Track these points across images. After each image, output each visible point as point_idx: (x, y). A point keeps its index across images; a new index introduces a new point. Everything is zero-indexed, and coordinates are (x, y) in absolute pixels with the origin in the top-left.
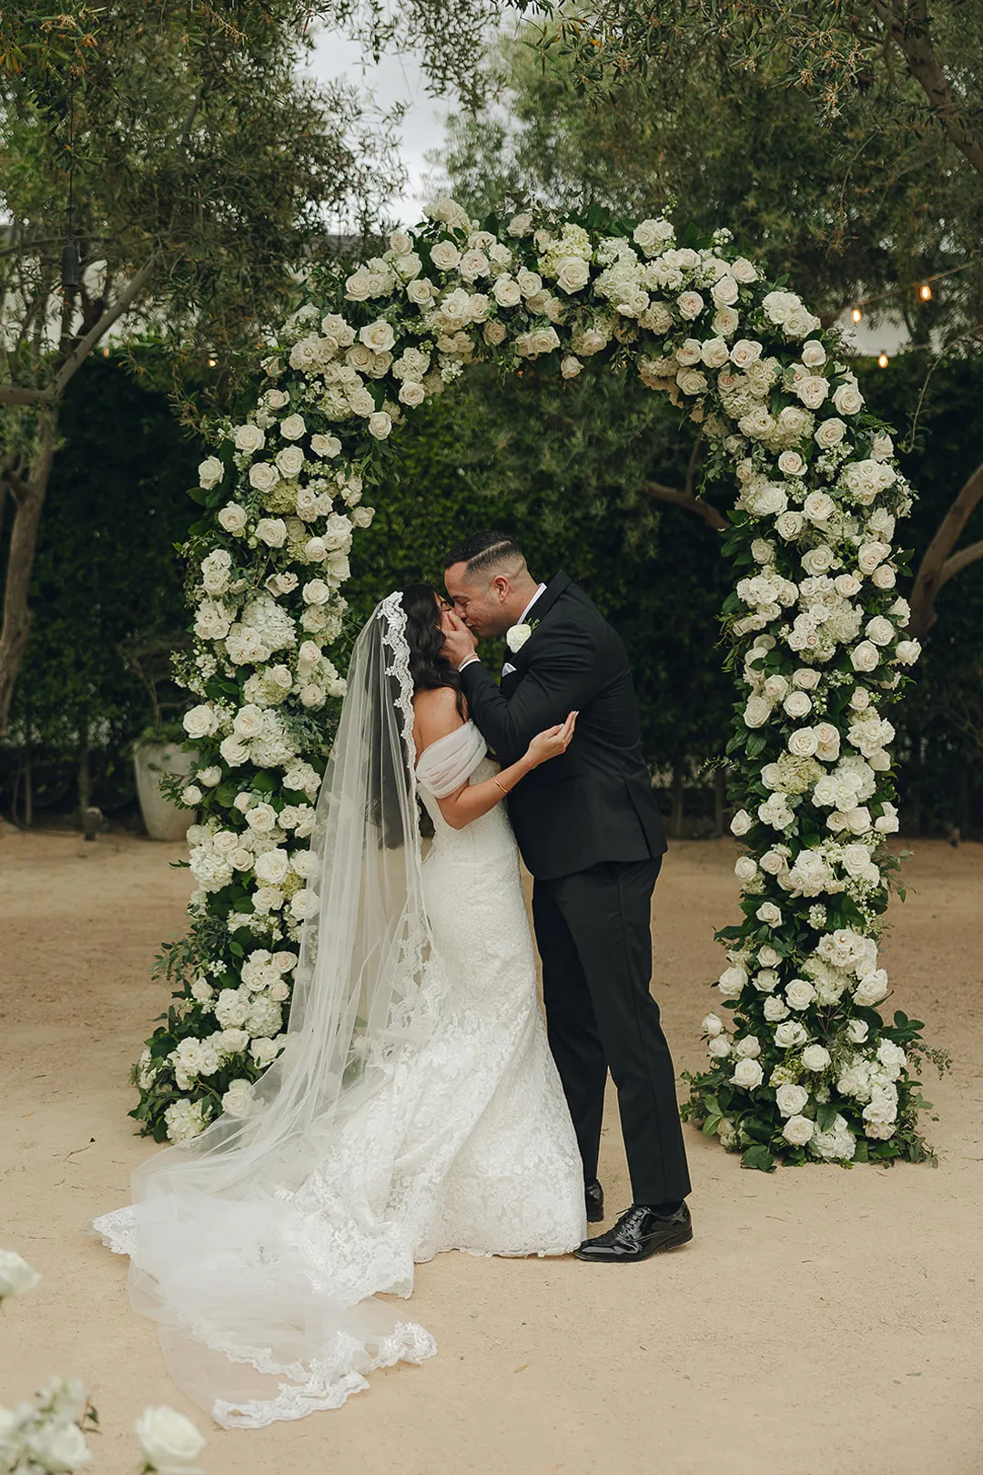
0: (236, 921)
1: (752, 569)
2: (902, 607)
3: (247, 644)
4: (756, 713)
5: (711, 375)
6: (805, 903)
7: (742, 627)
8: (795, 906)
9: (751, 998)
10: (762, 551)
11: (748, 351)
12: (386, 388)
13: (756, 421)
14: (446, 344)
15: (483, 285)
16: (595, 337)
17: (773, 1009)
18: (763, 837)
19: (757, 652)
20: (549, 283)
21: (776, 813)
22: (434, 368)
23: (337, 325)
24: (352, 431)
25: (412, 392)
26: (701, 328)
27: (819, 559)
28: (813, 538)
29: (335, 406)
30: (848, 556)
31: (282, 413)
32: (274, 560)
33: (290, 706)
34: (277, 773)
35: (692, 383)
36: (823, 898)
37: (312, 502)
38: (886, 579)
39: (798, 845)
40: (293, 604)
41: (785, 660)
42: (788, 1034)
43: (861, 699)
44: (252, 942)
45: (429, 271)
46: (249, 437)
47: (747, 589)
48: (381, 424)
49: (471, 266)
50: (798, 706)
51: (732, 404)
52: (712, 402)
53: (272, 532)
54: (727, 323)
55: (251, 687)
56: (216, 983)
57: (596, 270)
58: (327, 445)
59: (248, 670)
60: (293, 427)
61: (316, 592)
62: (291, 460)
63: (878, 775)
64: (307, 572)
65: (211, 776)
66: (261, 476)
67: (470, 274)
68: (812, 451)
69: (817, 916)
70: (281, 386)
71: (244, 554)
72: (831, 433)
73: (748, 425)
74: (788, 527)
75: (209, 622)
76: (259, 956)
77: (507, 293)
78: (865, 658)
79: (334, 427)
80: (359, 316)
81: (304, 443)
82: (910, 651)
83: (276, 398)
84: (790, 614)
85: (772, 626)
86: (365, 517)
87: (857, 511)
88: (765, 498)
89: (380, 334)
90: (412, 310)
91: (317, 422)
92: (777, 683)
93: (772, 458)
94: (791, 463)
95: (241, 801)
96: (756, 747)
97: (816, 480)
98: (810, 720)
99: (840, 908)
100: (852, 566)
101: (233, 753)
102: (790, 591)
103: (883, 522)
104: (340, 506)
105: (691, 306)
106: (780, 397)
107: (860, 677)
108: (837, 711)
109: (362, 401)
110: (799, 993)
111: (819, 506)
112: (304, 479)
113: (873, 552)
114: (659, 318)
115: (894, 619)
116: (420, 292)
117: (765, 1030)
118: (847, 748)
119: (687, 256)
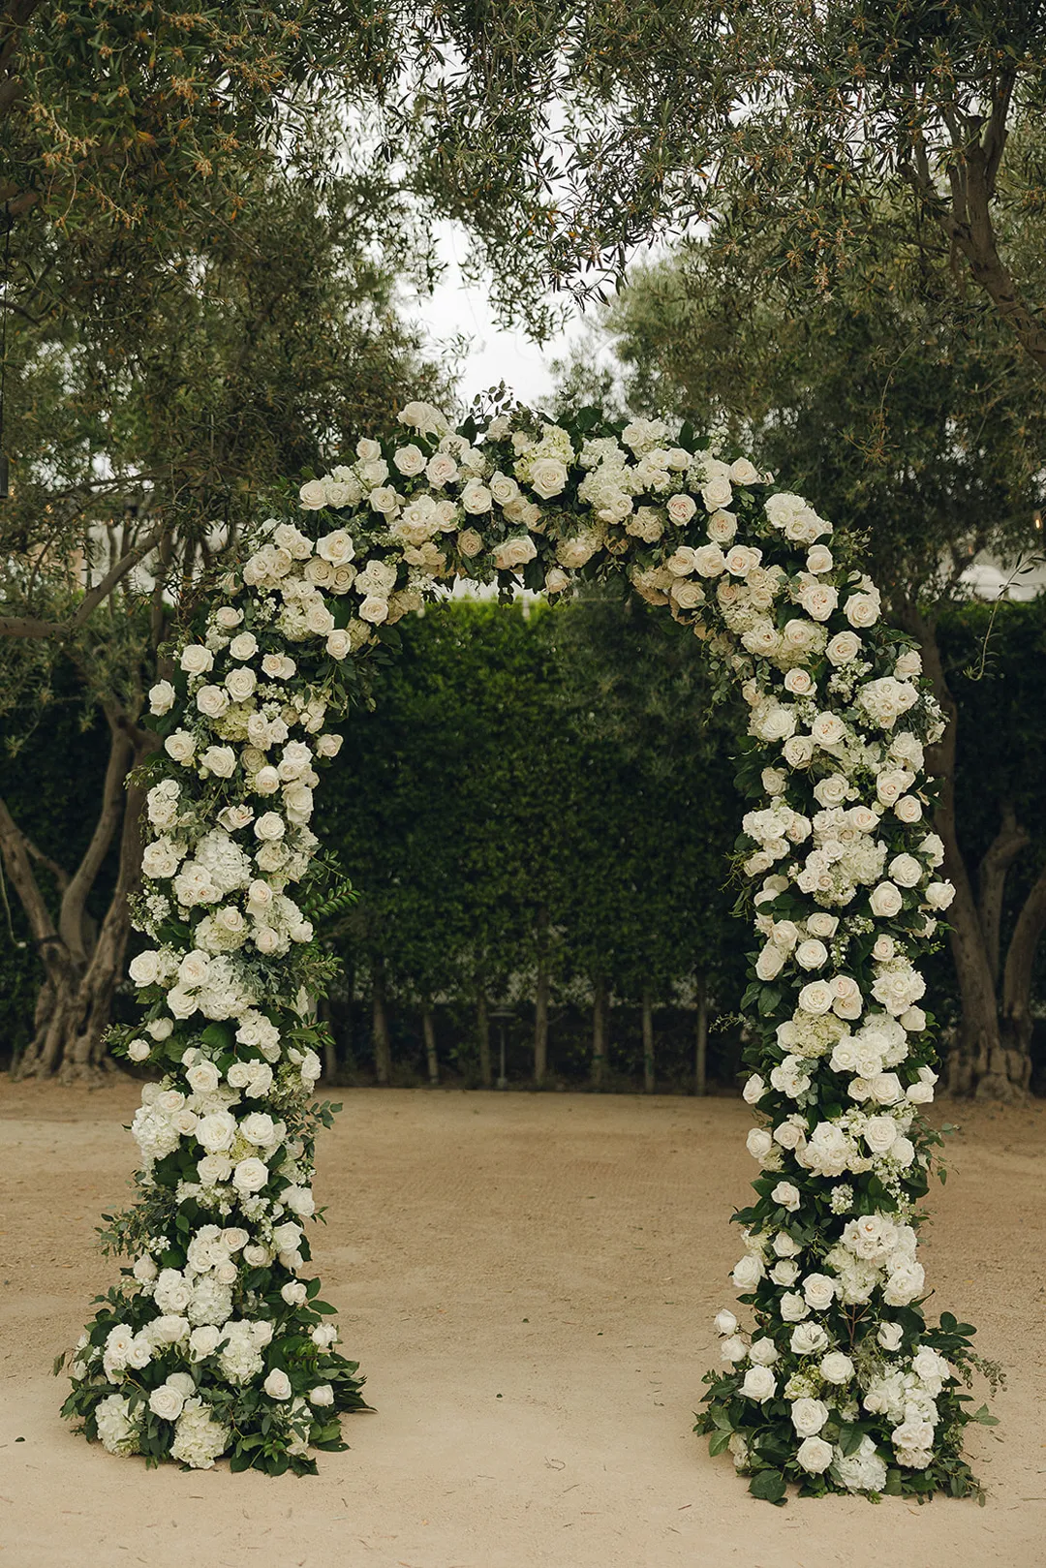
0: (185, 1191)
1: (763, 801)
2: (933, 844)
3: (195, 886)
4: (768, 965)
5: (710, 585)
6: (827, 1183)
7: (755, 865)
8: (816, 1187)
9: (767, 1294)
10: (773, 781)
11: (744, 559)
12: (345, 605)
13: (760, 637)
14: (412, 556)
15: (452, 491)
16: (580, 548)
17: (790, 1307)
18: (777, 1106)
19: (767, 895)
20: (525, 488)
21: (789, 1079)
22: (401, 583)
23: (293, 537)
24: (310, 655)
25: (375, 608)
26: (696, 534)
27: (831, 790)
28: (824, 763)
29: (293, 625)
30: (866, 785)
31: (233, 632)
32: (230, 790)
33: (247, 954)
34: (231, 1026)
35: (688, 596)
36: (847, 1177)
37: (265, 728)
38: (911, 811)
39: (818, 1114)
40: (246, 839)
41: (798, 905)
42: (806, 1338)
43: (885, 947)
44: (200, 1216)
45: (396, 479)
46: (195, 659)
47: (754, 823)
48: (340, 644)
49: (440, 470)
50: (812, 956)
51: (735, 618)
52: (710, 614)
53: (220, 761)
54: (724, 527)
55: (204, 931)
56: (160, 1262)
57: (577, 474)
58: (281, 666)
59: (200, 912)
60: (244, 646)
61: (270, 826)
62: (242, 682)
63: (912, 1037)
64: (261, 804)
65: (160, 1029)
66: (209, 701)
67: (436, 480)
68: (822, 669)
69: (840, 1200)
70: (237, 602)
71: (194, 785)
72: (844, 648)
73: (751, 641)
74: (797, 753)
75: (157, 860)
76: (208, 1232)
77: (476, 500)
78: (886, 902)
79: (291, 648)
80: (316, 526)
81: (255, 663)
82: (941, 894)
83: (228, 616)
84: (801, 851)
85: (780, 866)
86: (330, 745)
87: (876, 736)
88: (772, 722)
89: (338, 546)
90: (377, 521)
91: (270, 639)
92: (784, 931)
93: (777, 676)
94: (798, 682)
95: (189, 1056)
96: (769, 1003)
97: (826, 700)
98: (826, 973)
99: (868, 1192)
100: (869, 797)
101: (180, 1005)
102: (801, 827)
103: (908, 747)
104: (297, 732)
105: (682, 510)
106: (785, 609)
107: (882, 924)
108: (860, 965)
109: (319, 619)
110: (820, 1290)
111: (829, 729)
112: (259, 702)
113: (892, 783)
114: (647, 526)
115: (923, 858)
116: (384, 500)
117: (779, 1331)
118: (871, 1005)
119: (680, 457)
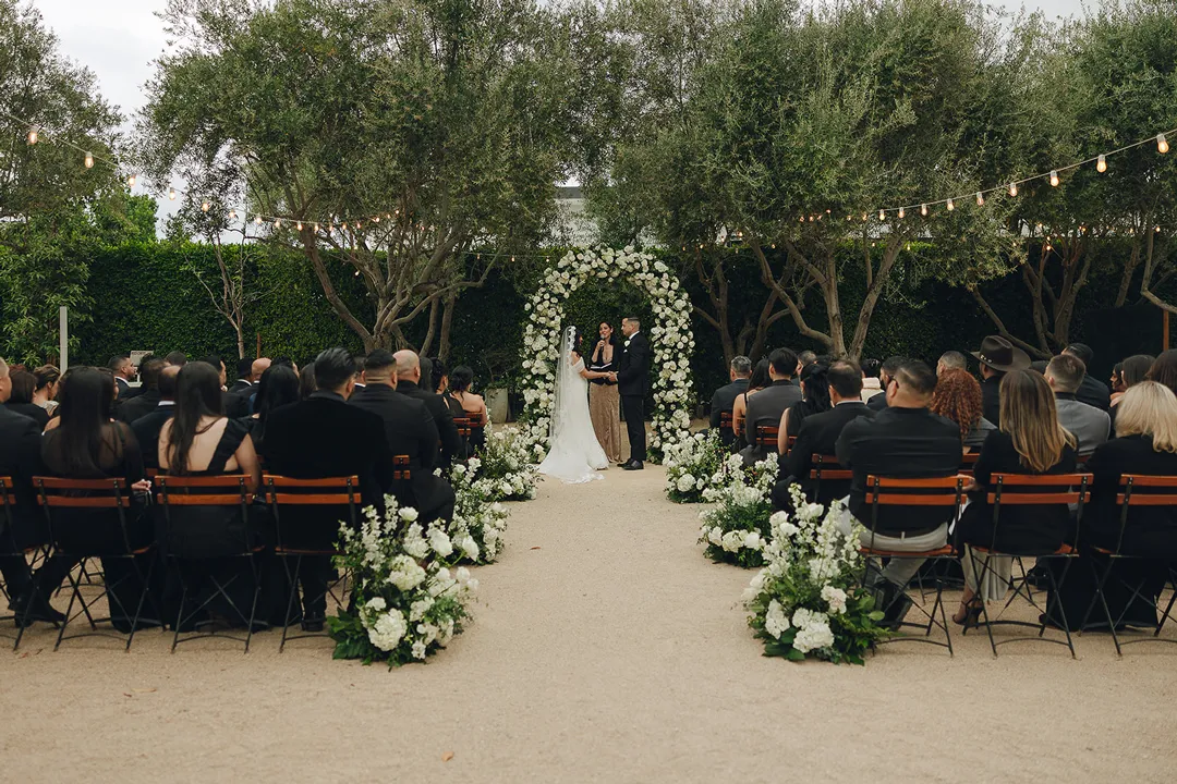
0: (535, 411)
1: (655, 326)
2: (691, 334)
3: (537, 346)
4: (657, 360)
5: (643, 281)
6: (670, 404)
7: (653, 340)
8: (668, 405)
9: (658, 427)
10: (657, 321)
11: (651, 275)
12: (567, 286)
13: (654, 291)
14: (581, 276)
15: (589, 263)
16: (616, 273)
17: (663, 429)
18: (660, 389)
19: (656, 345)
20: (605, 261)
21: (662, 383)
22: (579, 281)
23: (556, 273)
24: (560, 297)
25: (574, 288)
26: (640, 271)
27: (669, 323)
28: (667, 318)
29: (556, 291)
30: (676, 321)
31: (544, 293)
32: (542, 326)
33: (547, 360)
34: (544, 376)
35: (639, 283)
36: (674, 403)
37: (551, 313)
38: (685, 327)
39: (667, 390)
40: (547, 336)
41: (663, 347)
42: (665, 435)
43: (680, 355)
44: (539, 415)
45: (577, 260)
46: (537, 299)
47: (653, 330)
48: (567, 295)
49: (587, 259)
50: (666, 357)
51: (648, 288)
52: (644, 286)
53: (542, 320)
54: (646, 269)
55: (538, 356)
56: (531, 426)
57: (615, 258)
58: (555, 300)
59: (537, 352)
60: (547, 296)
61: (553, 333)
62: (547, 304)
63: (687, 374)
64: (550, 329)
65: (529, 377)
66: (540, 308)
67: (586, 261)
68: (667, 298)
69: (673, 407)
70: (543, 286)
71: (536, 325)
72: (671, 294)
73: (652, 292)
74: (662, 316)
75: (528, 341)
76: (541, 419)
77: (595, 265)
78: (681, 346)
79: (556, 296)
80: (561, 271)
81: (549, 300)
82: (692, 344)
83: (543, 290)
84: (663, 336)
85: (659, 339)
86: (563, 316)
87: (678, 312)
88: (657, 309)
89: (566, 275)
90: (573, 269)
91: (552, 295)
92: (660, 352)
93: (658, 299)
94: (662, 301)
95: (536, 382)
96: (657, 368)
97: (668, 305)
98: (669, 360)
99: (678, 405)
100: (677, 325)
101: (534, 371)
102: (663, 331)
103: (685, 314)
104: (558, 314)
105: (637, 266)
106: (659, 286)
107: (680, 350)
108: (676, 359)
109: (562, 290)
110: (669, 425)
111: (668, 311)
112: (549, 308)
113: (681, 322)
114: (630, 269)
115: (688, 337)
116: (575, 265)
117: (661, 434)
118: (678, 367)
119: (636, 254)
